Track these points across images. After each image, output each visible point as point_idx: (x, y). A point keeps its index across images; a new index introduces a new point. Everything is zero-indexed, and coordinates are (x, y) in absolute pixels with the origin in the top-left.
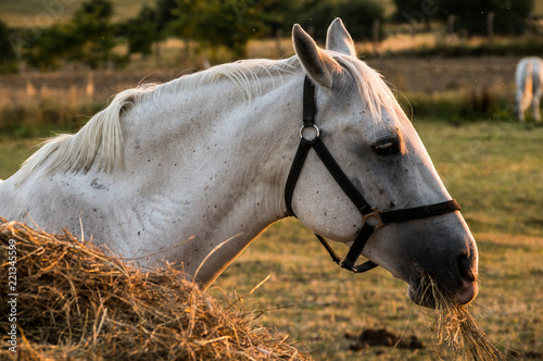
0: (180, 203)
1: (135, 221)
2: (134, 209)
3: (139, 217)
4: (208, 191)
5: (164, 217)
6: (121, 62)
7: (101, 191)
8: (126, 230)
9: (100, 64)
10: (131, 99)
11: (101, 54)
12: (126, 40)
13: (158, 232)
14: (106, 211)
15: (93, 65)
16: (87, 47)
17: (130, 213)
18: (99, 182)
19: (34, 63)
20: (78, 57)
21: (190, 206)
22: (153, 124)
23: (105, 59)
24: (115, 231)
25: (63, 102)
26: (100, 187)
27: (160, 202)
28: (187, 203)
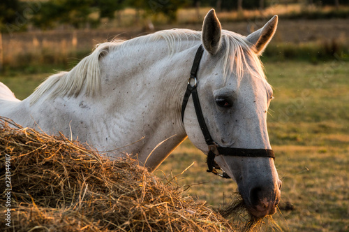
0: (129, 121)
1: (105, 130)
2: (105, 122)
3: (107, 128)
4: (144, 115)
5: (120, 129)
6: (95, 24)
7: (85, 109)
8: (100, 136)
9: (81, 25)
10: (107, 49)
11: (81, 19)
12: (98, 9)
13: (117, 139)
14: (89, 123)
15: (76, 25)
16: (73, 14)
17: (103, 125)
18: (84, 104)
19: (38, 24)
20: (67, 21)
21: (134, 124)
22: (117, 65)
23: (84, 22)
24: (94, 136)
25: (57, 50)
26: (85, 107)
27: (119, 118)
28: (133, 121)
